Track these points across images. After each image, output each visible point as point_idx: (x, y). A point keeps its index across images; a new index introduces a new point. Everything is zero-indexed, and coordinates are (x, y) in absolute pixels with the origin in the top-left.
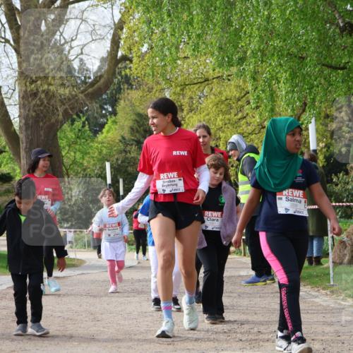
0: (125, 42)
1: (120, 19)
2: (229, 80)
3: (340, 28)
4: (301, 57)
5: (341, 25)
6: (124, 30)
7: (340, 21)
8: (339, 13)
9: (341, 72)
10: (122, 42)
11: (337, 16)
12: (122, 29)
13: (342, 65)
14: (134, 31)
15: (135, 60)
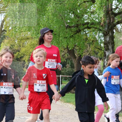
0: (5, 26)
1: (4, 19)
2: (34, 39)
3: (66, 27)
4: (55, 34)
5: (66, 26)
6: (5, 23)
7: (66, 25)
8: (66, 22)
9: (66, 39)
10: (4, 26)
11: (65, 23)
12: (4, 22)
13: (66, 37)
14: (7, 23)
15: (7, 31)
